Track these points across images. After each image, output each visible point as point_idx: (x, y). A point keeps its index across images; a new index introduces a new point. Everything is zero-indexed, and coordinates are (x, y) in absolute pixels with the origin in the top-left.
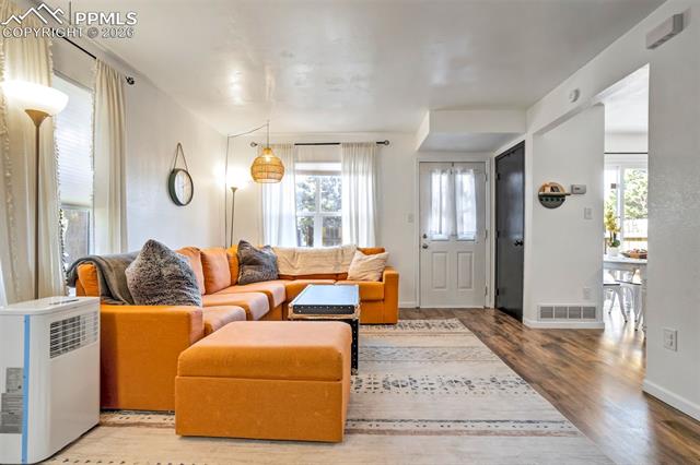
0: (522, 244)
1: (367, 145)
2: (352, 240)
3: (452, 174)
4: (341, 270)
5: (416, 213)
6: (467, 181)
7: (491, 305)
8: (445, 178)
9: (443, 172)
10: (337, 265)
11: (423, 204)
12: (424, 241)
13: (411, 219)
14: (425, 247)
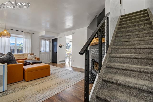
0: (57, 52)
1: (30, 33)
2: (26, 52)
3: (45, 41)
4: (25, 58)
5: (39, 47)
6: (48, 42)
7: (51, 62)
8: (44, 41)
9: (44, 40)
10: (24, 57)
11: (40, 46)
12: (40, 52)
13: (38, 48)
14: (41, 53)
